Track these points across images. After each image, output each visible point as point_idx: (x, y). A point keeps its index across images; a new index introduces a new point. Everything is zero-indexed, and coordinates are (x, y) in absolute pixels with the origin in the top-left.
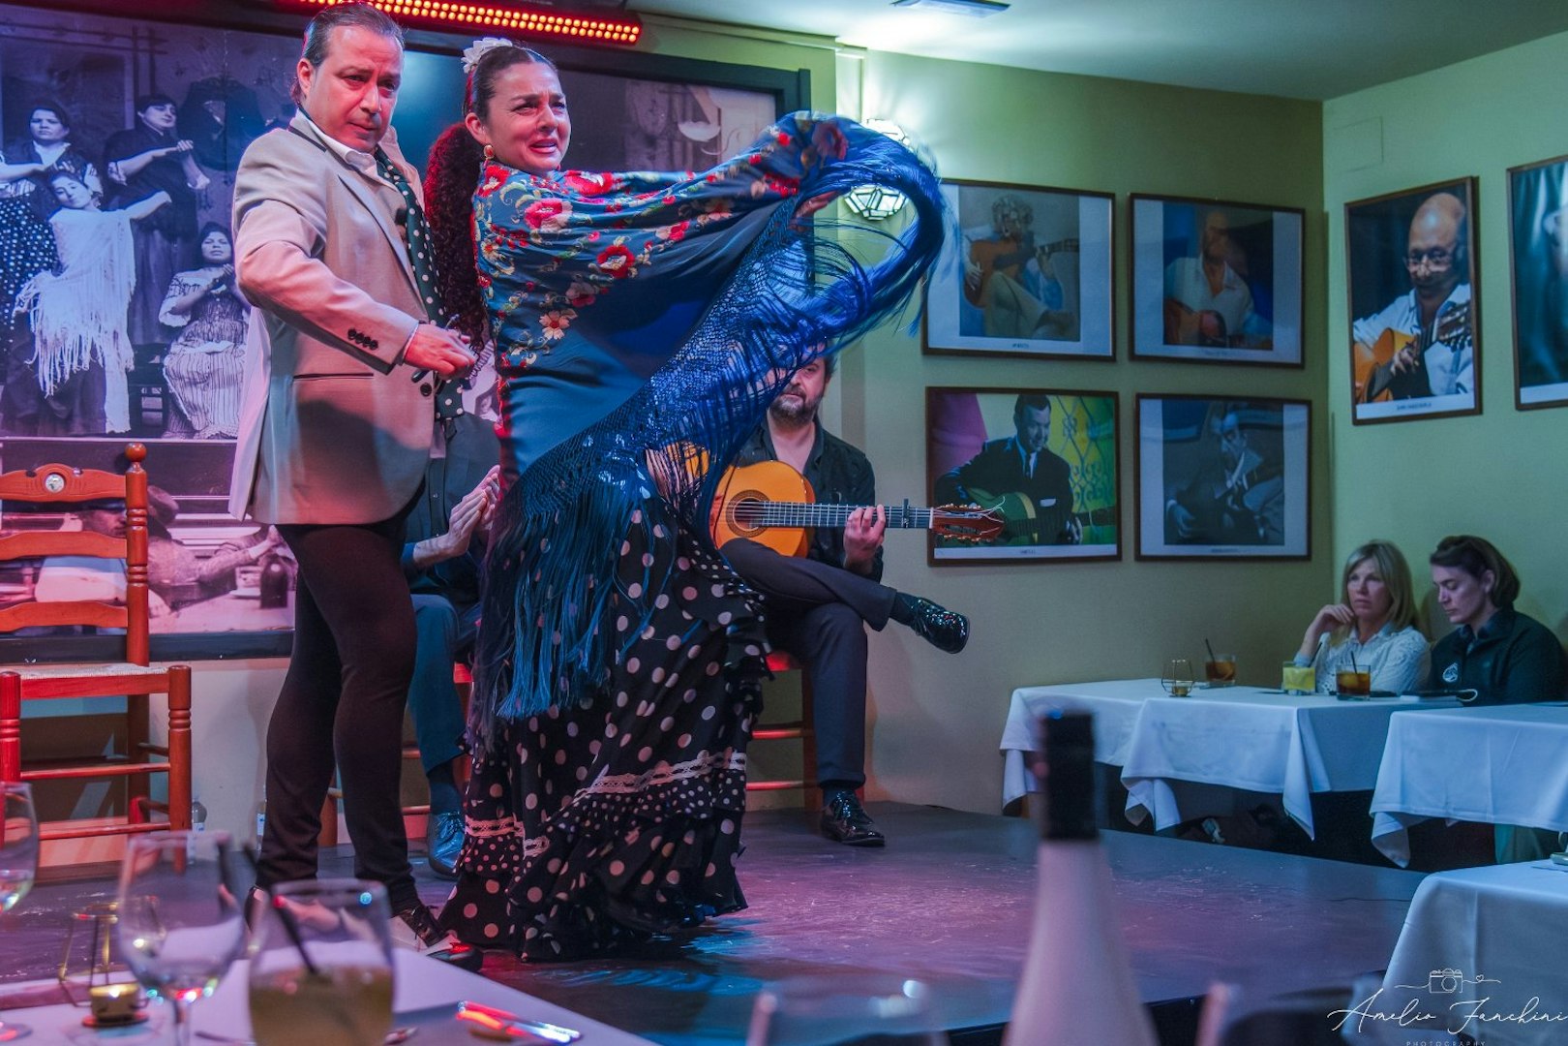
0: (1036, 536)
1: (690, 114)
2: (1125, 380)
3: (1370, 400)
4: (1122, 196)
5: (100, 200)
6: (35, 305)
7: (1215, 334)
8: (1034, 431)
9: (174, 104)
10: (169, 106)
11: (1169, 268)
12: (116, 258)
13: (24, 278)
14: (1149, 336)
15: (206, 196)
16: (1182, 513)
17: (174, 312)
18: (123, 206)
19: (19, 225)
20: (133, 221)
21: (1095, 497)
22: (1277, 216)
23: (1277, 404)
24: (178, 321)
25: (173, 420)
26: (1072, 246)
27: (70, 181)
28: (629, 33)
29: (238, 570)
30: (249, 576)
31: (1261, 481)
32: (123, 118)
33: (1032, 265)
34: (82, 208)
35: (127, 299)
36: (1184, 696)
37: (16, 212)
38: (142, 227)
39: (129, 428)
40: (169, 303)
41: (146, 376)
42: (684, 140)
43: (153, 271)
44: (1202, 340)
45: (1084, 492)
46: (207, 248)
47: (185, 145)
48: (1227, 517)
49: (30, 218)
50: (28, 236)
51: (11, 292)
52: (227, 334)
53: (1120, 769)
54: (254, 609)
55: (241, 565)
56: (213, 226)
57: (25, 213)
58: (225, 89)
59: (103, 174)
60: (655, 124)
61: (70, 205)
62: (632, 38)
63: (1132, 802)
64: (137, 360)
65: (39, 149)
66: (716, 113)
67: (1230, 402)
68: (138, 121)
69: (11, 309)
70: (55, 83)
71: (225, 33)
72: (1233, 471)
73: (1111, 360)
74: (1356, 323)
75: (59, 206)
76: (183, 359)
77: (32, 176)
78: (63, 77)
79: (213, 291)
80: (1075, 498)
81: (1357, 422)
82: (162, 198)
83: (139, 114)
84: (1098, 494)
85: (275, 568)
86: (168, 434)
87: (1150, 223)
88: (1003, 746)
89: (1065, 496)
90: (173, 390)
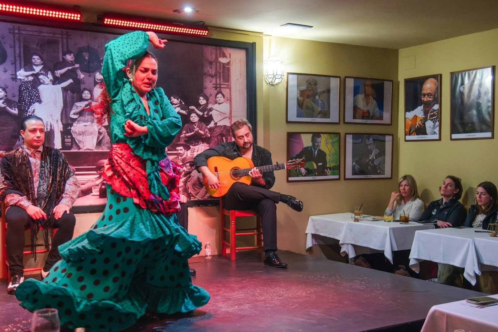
0: (316, 173)
1: (222, 55)
2: (342, 129)
3: (410, 135)
4: (343, 77)
5: (52, 82)
6: (34, 113)
7: (366, 115)
8: (316, 144)
9: (74, 54)
10: (72, 54)
11: (355, 97)
12: (57, 99)
13: (30, 105)
14: (349, 118)
15: (83, 81)
16: (357, 167)
17: (74, 114)
18: (59, 83)
19: (28, 89)
20: (62, 88)
21: (333, 162)
22: (385, 82)
23: (384, 135)
24: (75, 117)
25: (74, 146)
26: (328, 91)
27: (43, 76)
28: (205, 33)
29: (93, 188)
30: (96, 189)
31: (379, 157)
32: (59, 58)
33: (317, 97)
34: (47, 84)
35: (60, 110)
36: (358, 221)
37: (28, 86)
38: (64, 90)
39: (61, 148)
40: (72, 112)
41: (66, 132)
42: (220, 63)
43: (68, 102)
44: (363, 118)
45: (330, 161)
46: (84, 95)
47: (77, 66)
48: (369, 167)
49: (32, 87)
50: (31, 93)
51: (27, 109)
52: (90, 120)
53: (339, 241)
54: (97, 198)
55: (94, 186)
56: (85, 89)
57: (30, 86)
58: (88, 49)
59: (53, 74)
60: (212, 58)
61: (43, 83)
63: (342, 251)
64: (63, 128)
65: (34, 67)
66: (229, 55)
67: (369, 135)
68: (63, 58)
69: (27, 114)
70: (39, 48)
71: (89, 33)
72: (371, 154)
73: (338, 123)
74: (406, 113)
75: (41, 83)
76: (76, 128)
77: (32, 75)
78: (41, 46)
80: (328, 162)
81: (406, 141)
82: (70, 81)
83: (64, 57)
84: (334, 162)
85: (103, 187)
86: (73, 149)
87: (350, 83)
88: (306, 232)
89: (325, 162)
90: (74, 136)
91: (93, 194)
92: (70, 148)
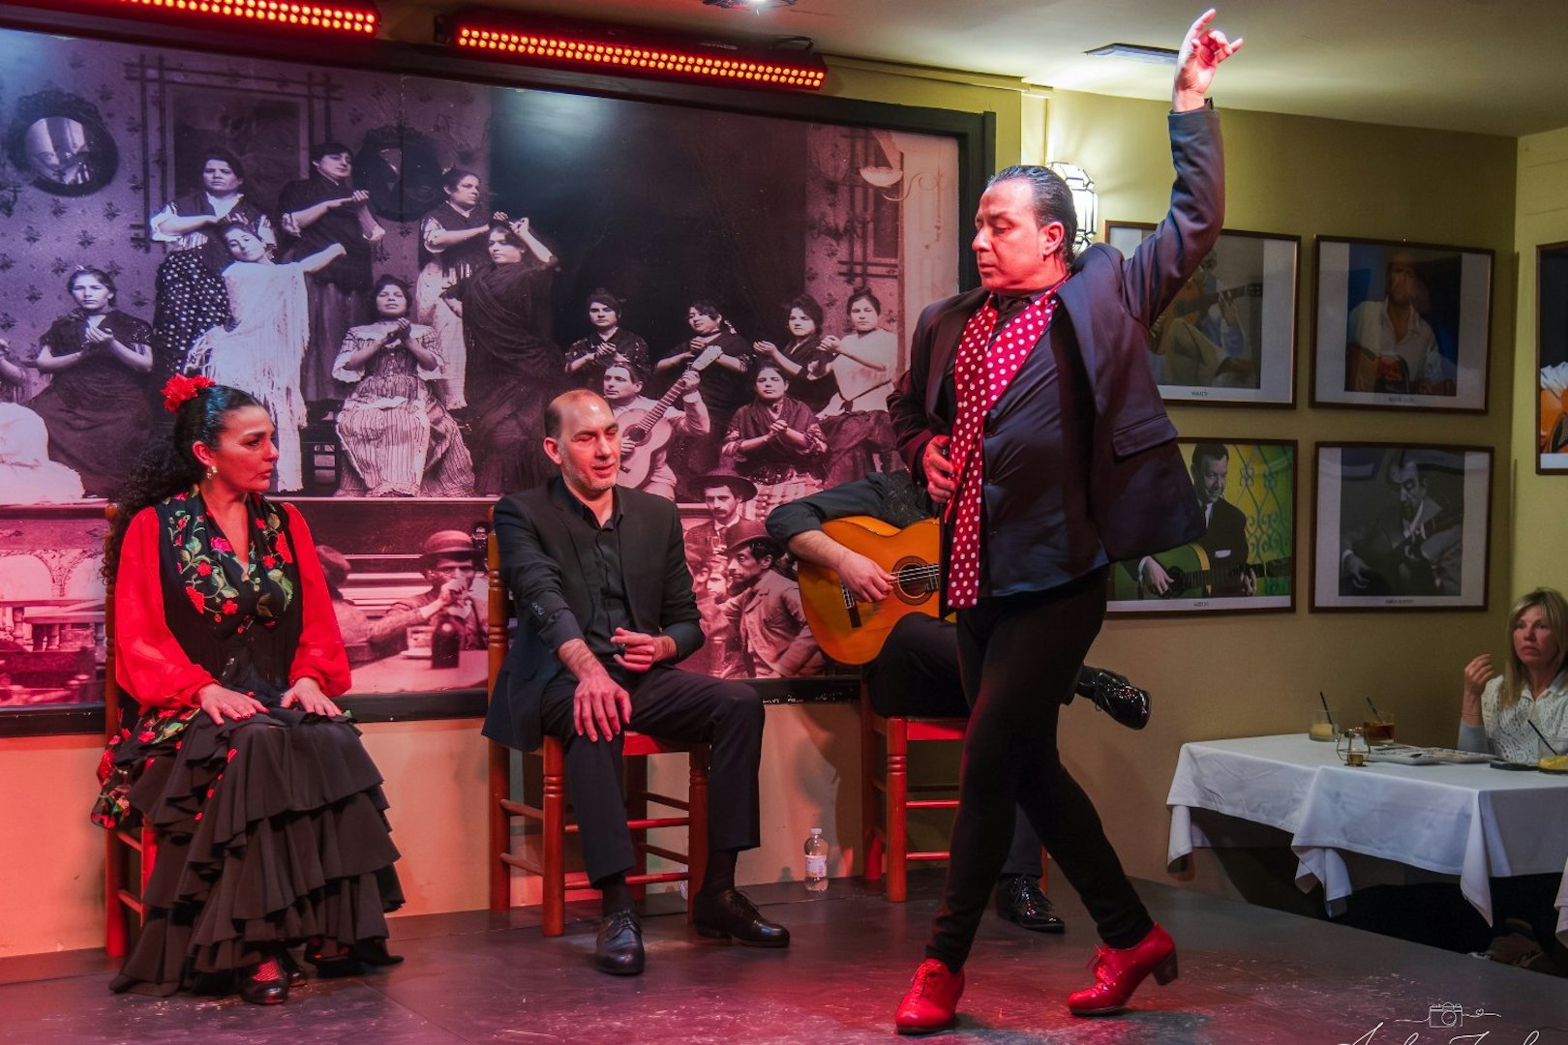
0: (1209, 588)
1: (872, 159)
2: (1304, 428)
3: (1556, 449)
4: (1309, 235)
5: (274, 252)
6: (207, 361)
7: (1393, 377)
8: (1210, 482)
9: (350, 153)
10: (344, 155)
11: (1355, 310)
12: (289, 313)
13: (196, 334)
14: (1331, 384)
15: (382, 248)
16: (1358, 564)
17: (347, 367)
18: (297, 258)
19: (190, 279)
20: (306, 274)
21: (1270, 547)
22: (1465, 257)
23: (1461, 450)
24: (352, 377)
25: (346, 481)
26: (1256, 289)
27: (243, 233)
28: (815, 78)
29: (409, 630)
30: (421, 636)
31: (1439, 530)
32: (298, 167)
33: (1214, 311)
34: (256, 261)
35: (300, 354)
36: (1360, 765)
37: (188, 265)
38: (315, 280)
39: (301, 487)
40: (342, 359)
41: (318, 433)
42: (866, 185)
43: (327, 325)
44: (1380, 387)
45: (1260, 543)
46: (382, 301)
47: (360, 195)
48: (1403, 568)
49: (202, 272)
50: (200, 291)
51: (183, 348)
52: (402, 390)
53: (1290, 836)
54: (426, 669)
55: (412, 625)
56: (388, 279)
57: (198, 267)
58: (402, 136)
59: (277, 226)
60: (836, 169)
61: (243, 258)
62: (817, 83)
63: (1302, 871)
64: (310, 417)
65: (212, 200)
66: (899, 158)
67: (1404, 449)
68: (313, 170)
69: (182, 366)
70: (227, 131)
71: (404, 78)
72: (1411, 520)
73: (1291, 407)
74: (1543, 370)
75: (233, 258)
76: (357, 415)
77: (204, 228)
78: (236, 126)
79: (388, 346)
80: (1250, 548)
81: (1541, 471)
82: (336, 250)
83: (314, 163)
84: (1273, 544)
86: (341, 492)
87: (1336, 260)
88: (1170, 801)
89: (1240, 547)
90: (346, 447)
91: (412, 652)
92: (333, 487)
